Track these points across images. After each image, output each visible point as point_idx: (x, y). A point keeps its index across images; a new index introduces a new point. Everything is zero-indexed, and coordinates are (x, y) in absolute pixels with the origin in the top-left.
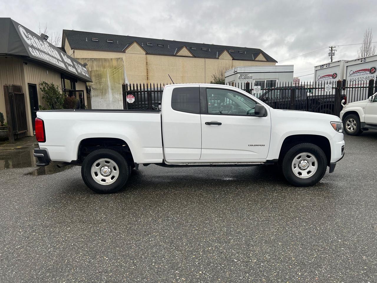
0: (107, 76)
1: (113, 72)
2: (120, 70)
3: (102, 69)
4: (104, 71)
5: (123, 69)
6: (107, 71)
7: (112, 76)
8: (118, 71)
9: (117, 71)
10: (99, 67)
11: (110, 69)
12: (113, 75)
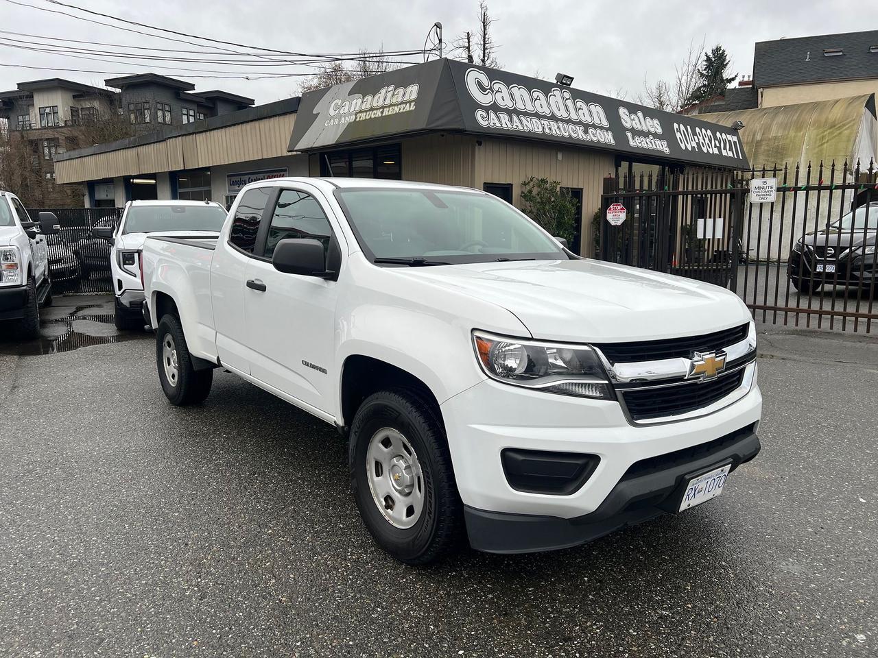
0: (800, 149)
1: (823, 138)
2: (846, 129)
3: (792, 133)
4: (795, 137)
5: (855, 126)
6: (804, 136)
7: (817, 150)
8: (840, 133)
9: (836, 134)
10: (785, 129)
11: (815, 132)
12: (822, 145)
